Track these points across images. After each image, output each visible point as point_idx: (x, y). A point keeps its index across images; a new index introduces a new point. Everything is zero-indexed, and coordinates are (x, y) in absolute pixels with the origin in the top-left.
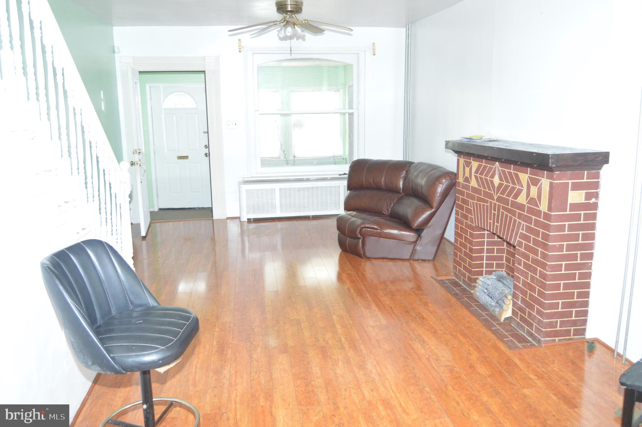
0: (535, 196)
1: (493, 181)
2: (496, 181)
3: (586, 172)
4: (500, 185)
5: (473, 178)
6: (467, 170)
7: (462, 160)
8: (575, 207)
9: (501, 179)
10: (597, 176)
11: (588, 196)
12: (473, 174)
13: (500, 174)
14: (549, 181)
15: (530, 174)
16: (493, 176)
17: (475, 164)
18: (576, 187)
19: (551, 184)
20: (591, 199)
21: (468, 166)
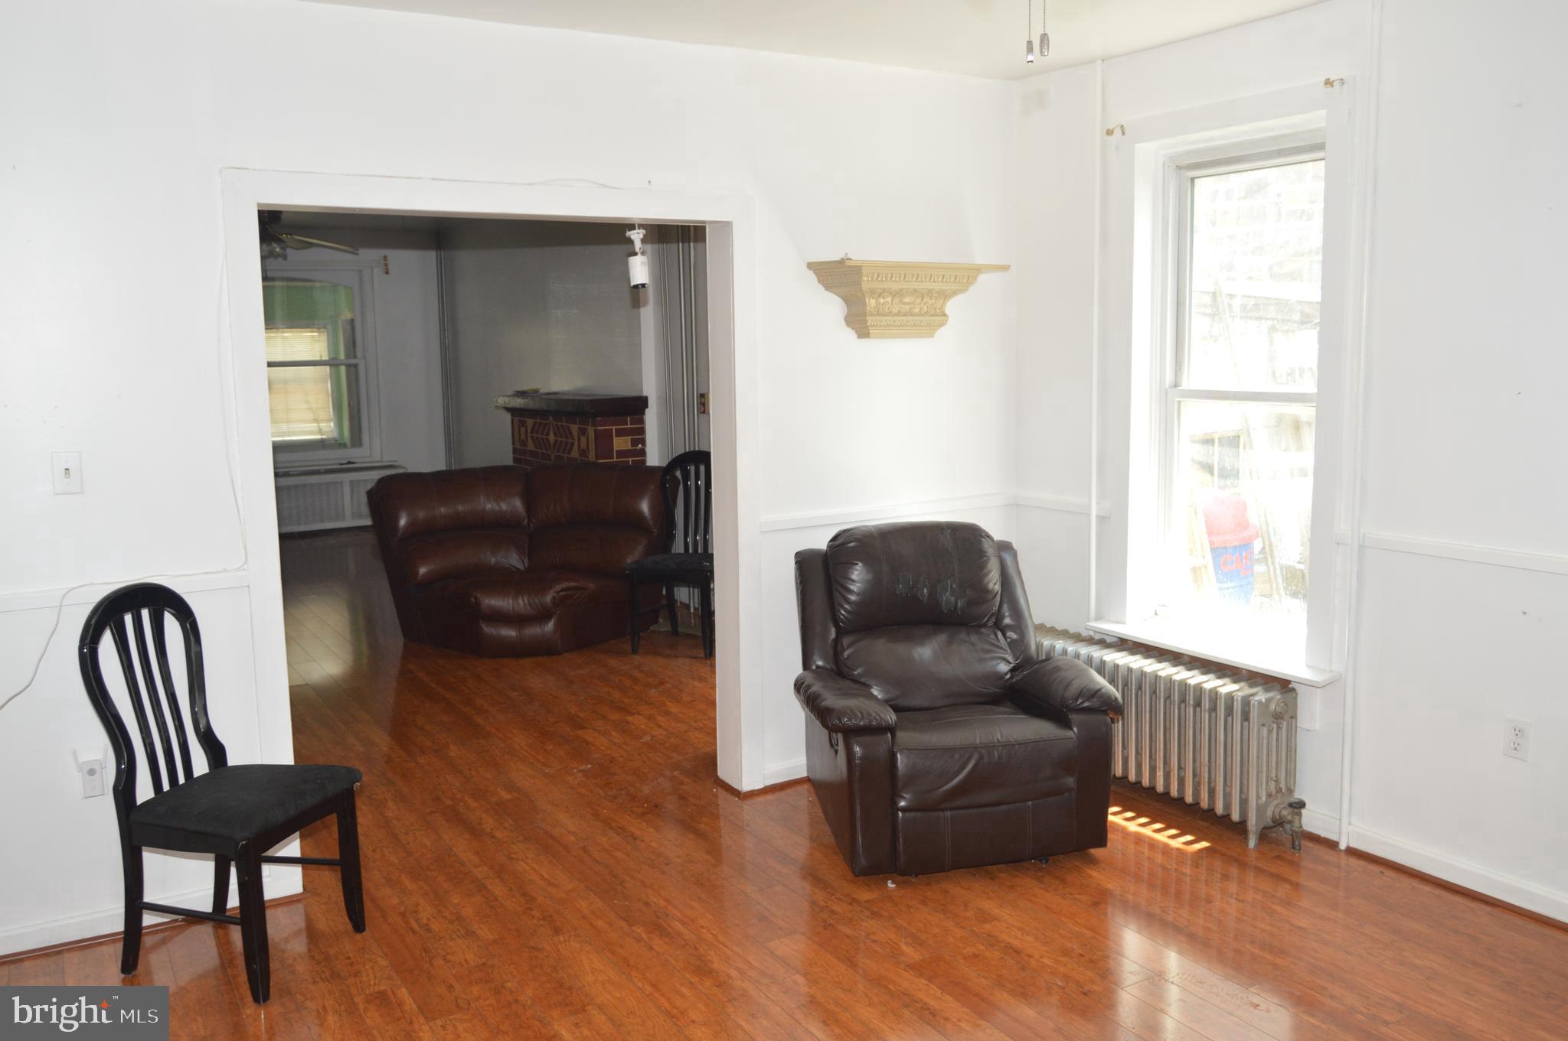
0: (585, 448)
1: (548, 439)
2: (552, 438)
3: (629, 418)
4: (556, 441)
5: (530, 440)
6: (523, 429)
7: (516, 419)
8: (621, 453)
9: (555, 435)
10: (642, 422)
11: (634, 443)
12: (529, 435)
13: (554, 429)
14: (593, 428)
15: (580, 424)
16: (548, 434)
17: (530, 422)
18: (620, 433)
19: (596, 431)
20: (637, 446)
21: (523, 426)
